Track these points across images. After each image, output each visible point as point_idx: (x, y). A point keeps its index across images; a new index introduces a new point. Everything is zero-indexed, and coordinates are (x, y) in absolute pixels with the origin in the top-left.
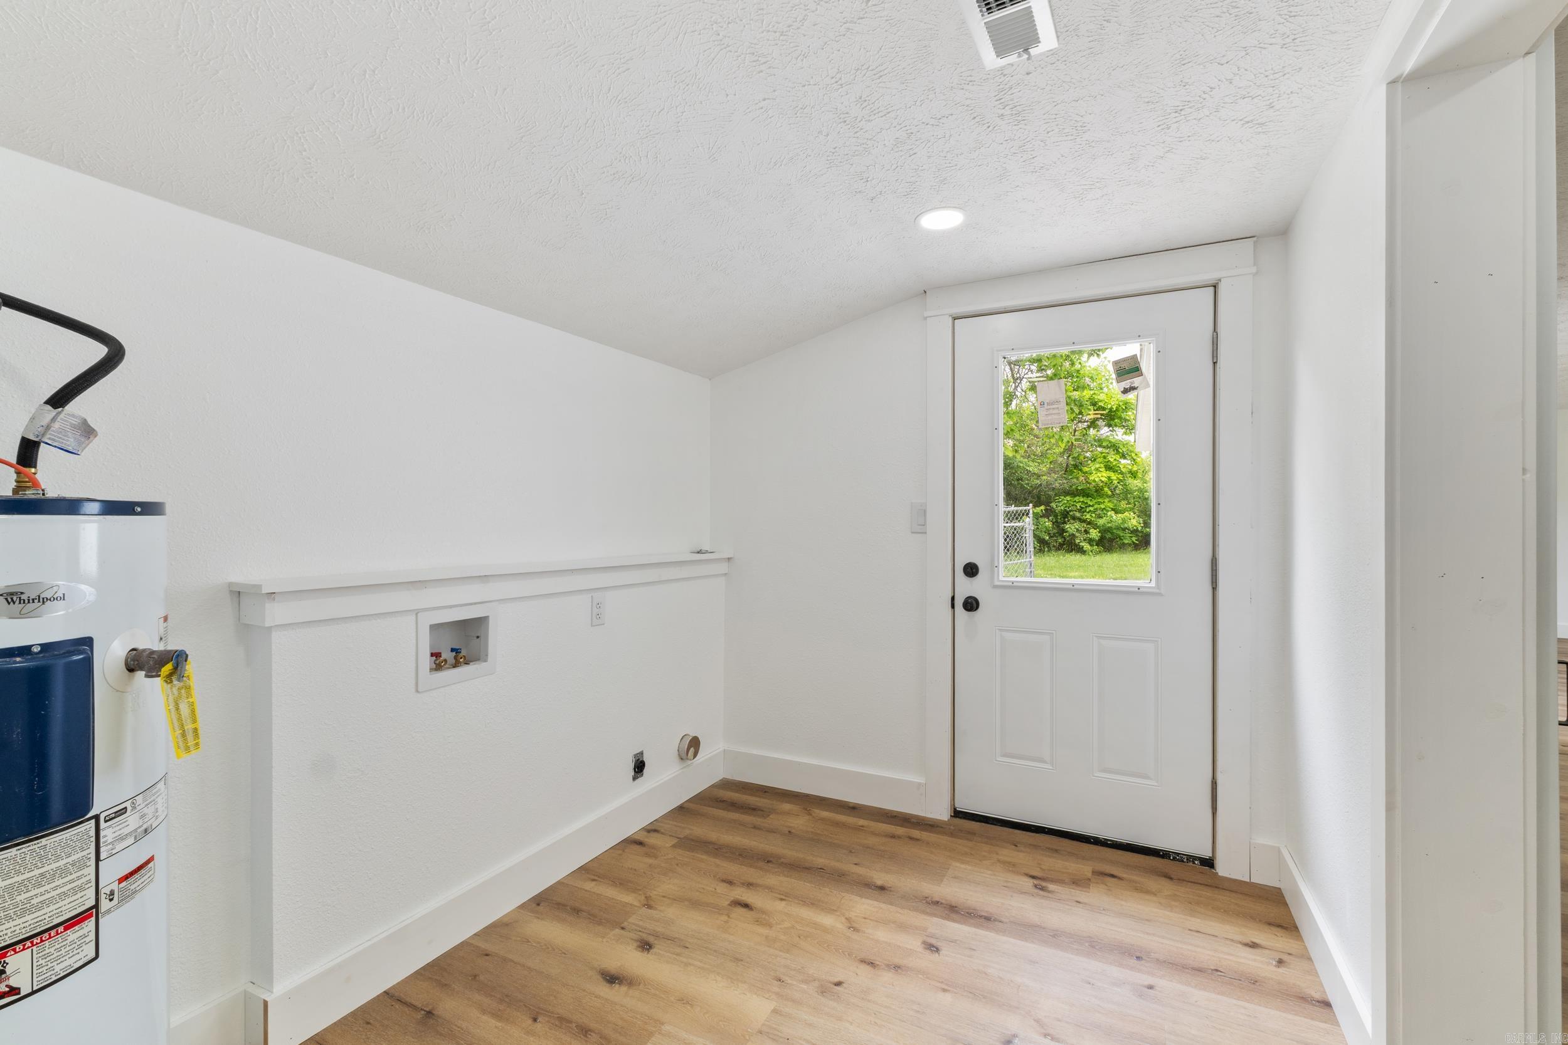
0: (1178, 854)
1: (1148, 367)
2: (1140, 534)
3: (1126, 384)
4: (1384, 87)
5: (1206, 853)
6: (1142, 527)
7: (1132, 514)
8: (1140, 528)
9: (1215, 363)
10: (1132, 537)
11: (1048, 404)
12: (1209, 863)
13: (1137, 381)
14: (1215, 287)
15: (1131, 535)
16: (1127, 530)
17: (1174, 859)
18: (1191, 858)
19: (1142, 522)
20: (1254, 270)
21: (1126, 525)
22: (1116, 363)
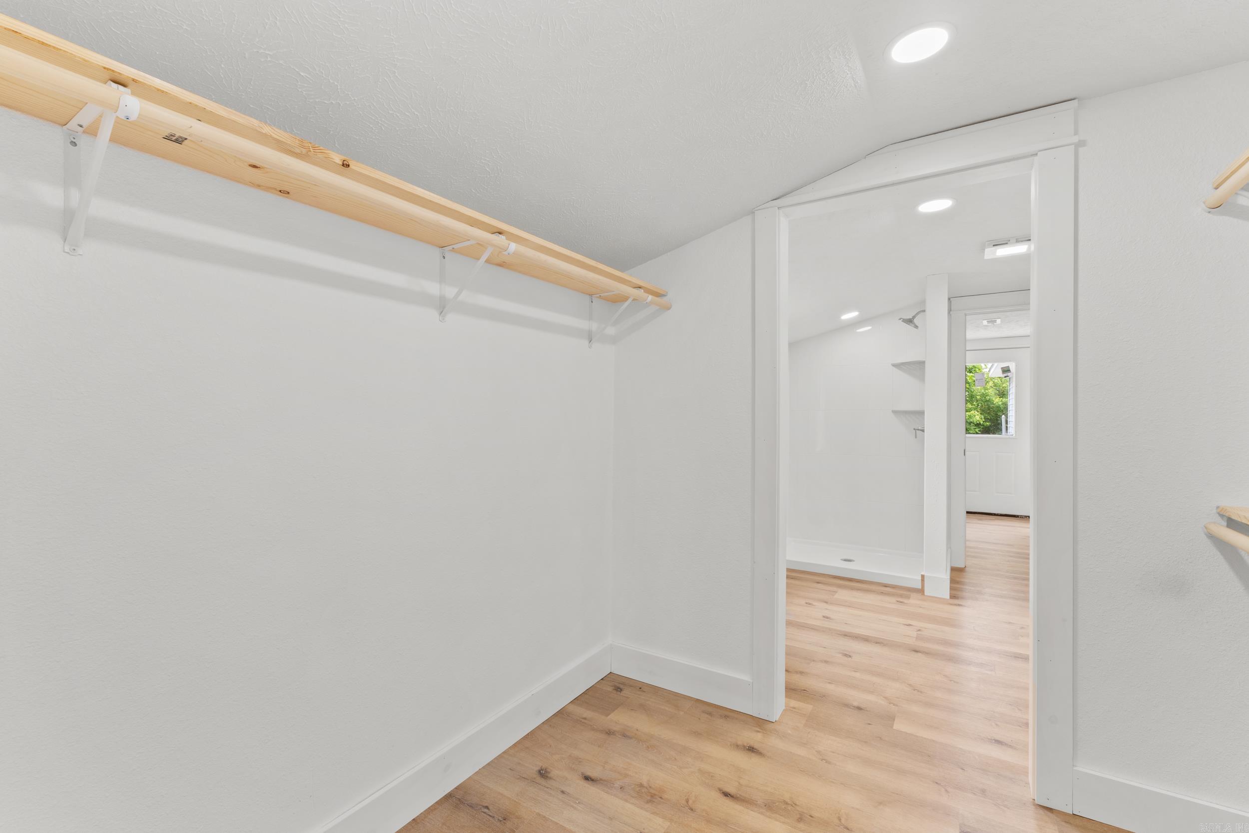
2: (982, 427)
3: (1006, 375)
6: (983, 421)
7: (976, 412)
8: (982, 423)
10: (975, 429)
13: (1009, 374)
15: (975, 427)
16: (972, 424)
17: (1020, 517)
18: (1025, 516)
19: (983, 418)
21: (971, 420)
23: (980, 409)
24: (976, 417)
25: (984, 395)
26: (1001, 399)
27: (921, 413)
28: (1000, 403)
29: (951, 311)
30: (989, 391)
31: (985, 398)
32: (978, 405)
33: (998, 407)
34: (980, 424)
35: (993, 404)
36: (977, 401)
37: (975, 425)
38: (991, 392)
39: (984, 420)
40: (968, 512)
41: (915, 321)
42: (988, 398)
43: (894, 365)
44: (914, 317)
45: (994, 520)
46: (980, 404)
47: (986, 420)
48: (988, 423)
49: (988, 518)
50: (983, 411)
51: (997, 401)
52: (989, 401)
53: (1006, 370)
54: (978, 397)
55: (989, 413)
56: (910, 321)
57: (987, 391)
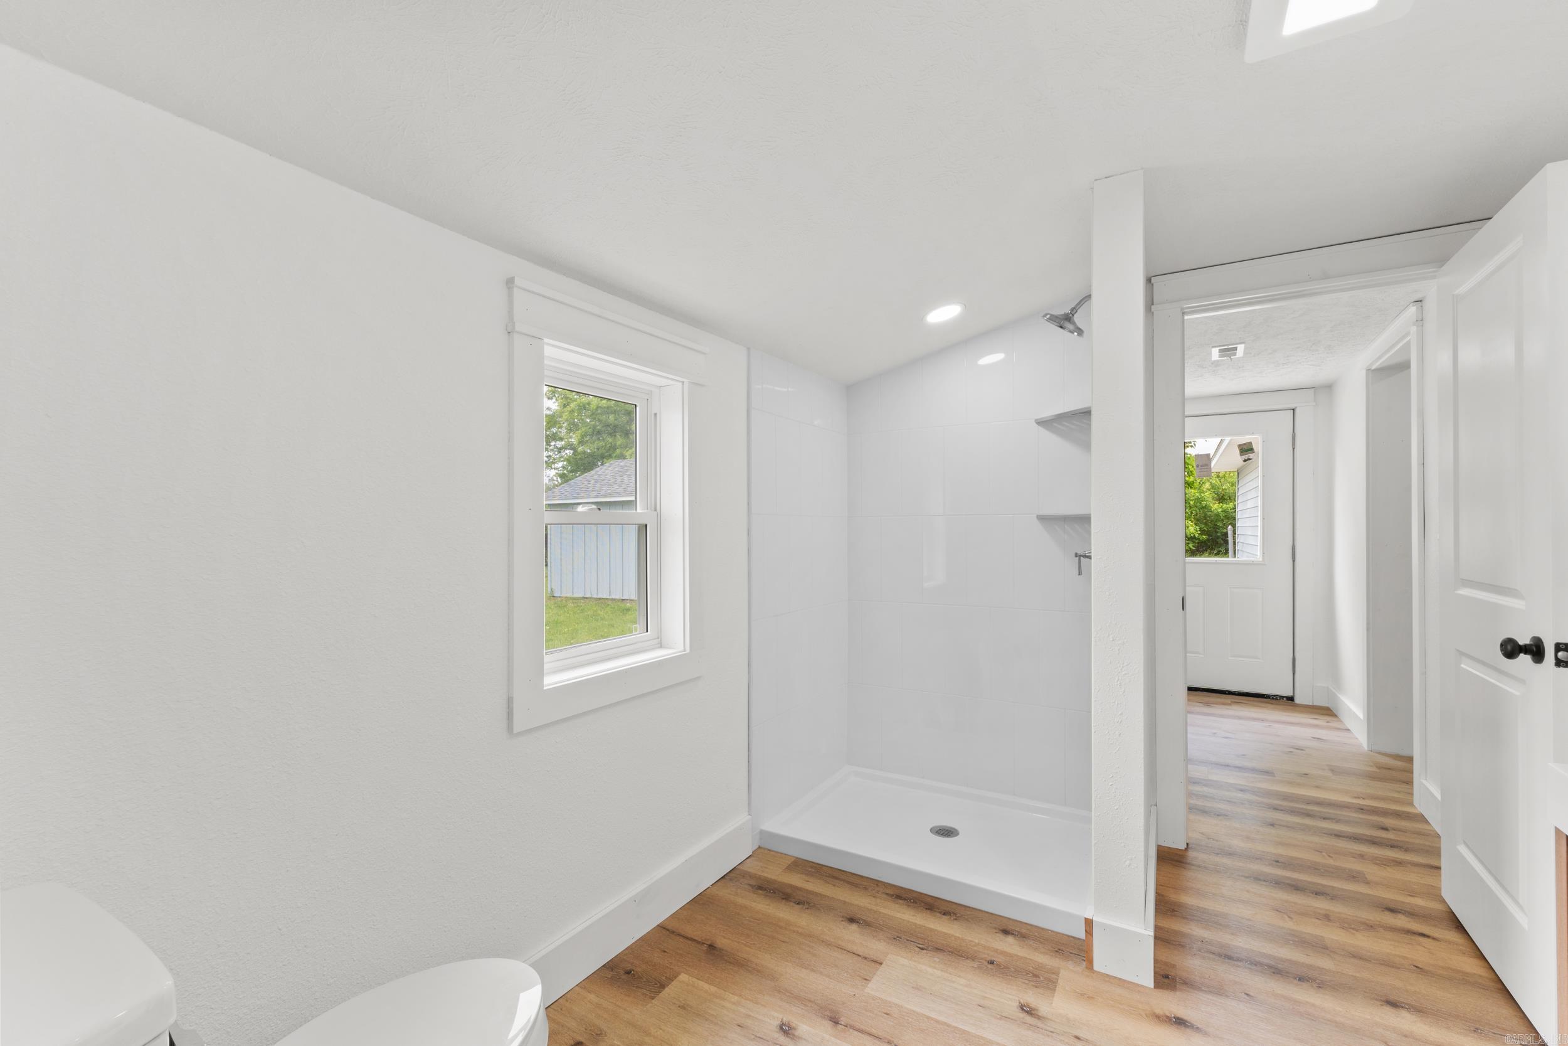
0: (1274, 696)
1: (1258, 447)
2: (1197, 541)
3: (1246, 457)
4: (1365, 371)
5: (1290, 694)
6: (1199, 534)
8: (1197, 535)
9: (1294, 449)
10: (1189, 543)
11: (1201, 466)
12: (1291, 699)
13: (1251, 456)
14: (1293, 410)
17: (1273, 698)
18: (1282, 697)
19: (1198, 529)
20: (1314, 404)
22: (1239, 446)
23: (1194, 518)
24: (1190, 528)
25: (1198, 500)
26: (1221, 504)
27: (1084, 520)
28: (1220, 510)
29: (1153, 304)
30: (1206, 494)
31: (1200, 503)
32: (1192, 513)
33: (1218, 515)
34: (1194, 537)
35: (1211, 512)
36: (1191, 507)
37: (1189, 539)
38: (1208, 496)
39: (1199, 532)
40: (1190, 689)
41: (1077, 318)
42: (1204, 503)
43: (1041, 423)
44: (1074, 310)
45: (1230, 704)
46: (1194, 512)
47: (1203, 532)
48: (1204, 537)
49: (1219, 700)
50: (1198, 520)
51: (1216, 507)
52: (1205, 507)
53: (1246, 449)
54: (1192, 503)
55: (1206, 524)
56: (1065, 321)
57: (1203, 495)
